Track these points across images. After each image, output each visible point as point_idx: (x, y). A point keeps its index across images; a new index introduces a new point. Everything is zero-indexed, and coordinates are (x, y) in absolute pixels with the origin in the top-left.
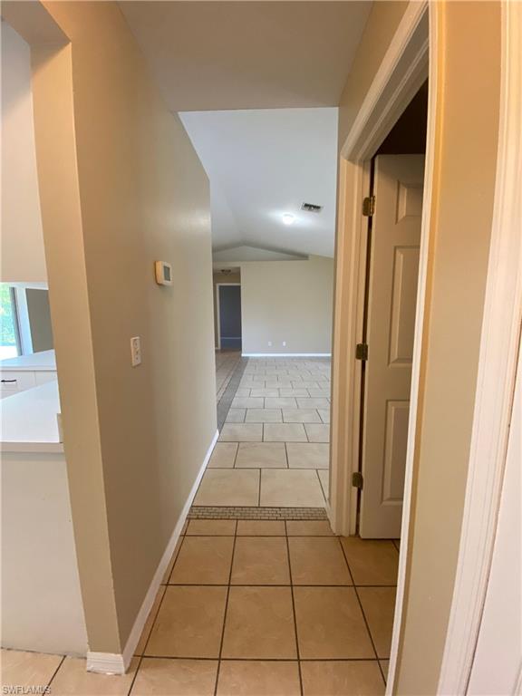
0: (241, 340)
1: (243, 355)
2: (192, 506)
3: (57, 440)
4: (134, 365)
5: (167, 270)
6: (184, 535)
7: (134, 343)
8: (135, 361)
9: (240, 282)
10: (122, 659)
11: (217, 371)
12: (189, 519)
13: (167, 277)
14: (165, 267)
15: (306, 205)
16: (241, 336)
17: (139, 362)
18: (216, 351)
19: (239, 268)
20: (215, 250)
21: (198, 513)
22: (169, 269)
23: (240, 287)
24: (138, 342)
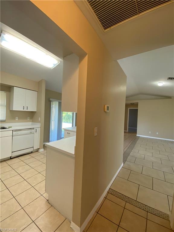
0: (137, 129)
1: (137, 135)
2: (110, 188)
3: (74, 153)
4: (95, 136)
5: (108, 107)
6: (106, 198)
7: (96, 129)
8: (96, 134)
9: (138, 107)
10: (80, 229)
11: (124, 141)
12: (108, 192)
13: (108, 109)
14: (107, 107)
15: (169, 78)
16: (137, 127)
17: (96, 135)
18: (125, 132)
19: (138, 103)
20: (127, 97)
21: (111, 192)
22: (109, 107)
23: (137, 109)
24: (97, 129)
